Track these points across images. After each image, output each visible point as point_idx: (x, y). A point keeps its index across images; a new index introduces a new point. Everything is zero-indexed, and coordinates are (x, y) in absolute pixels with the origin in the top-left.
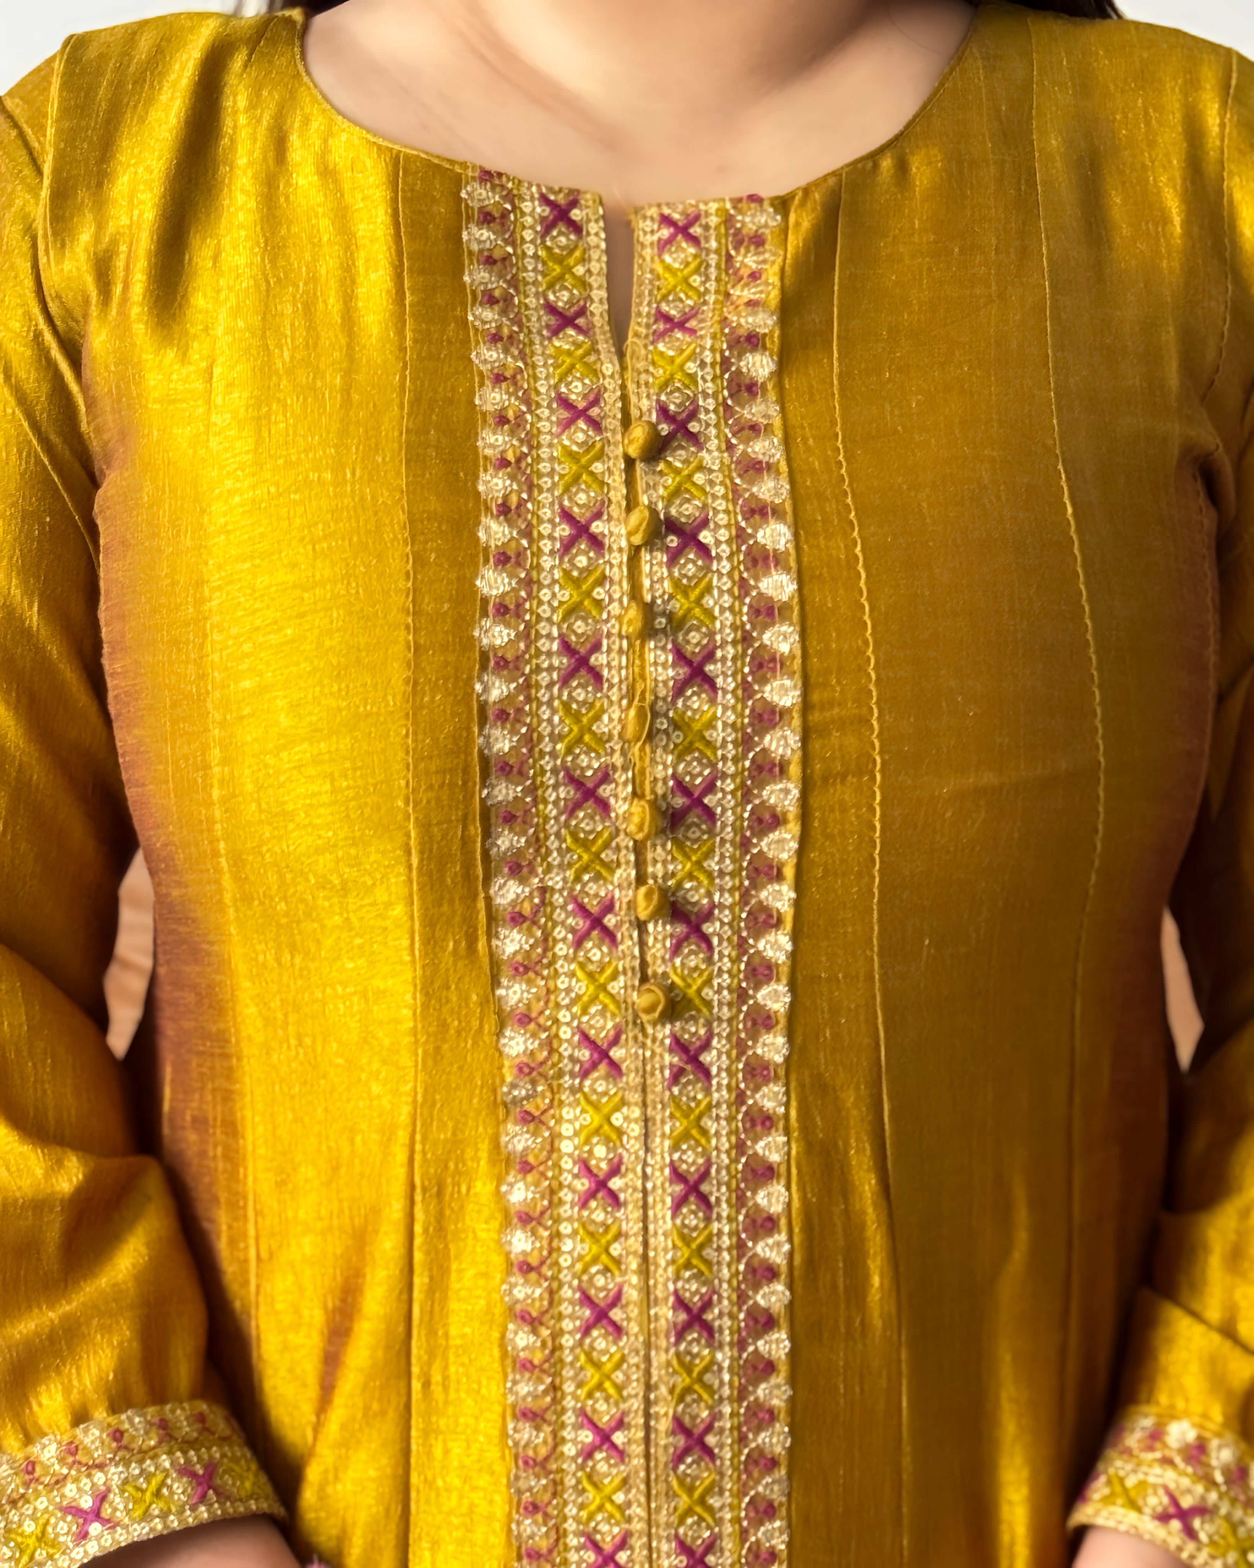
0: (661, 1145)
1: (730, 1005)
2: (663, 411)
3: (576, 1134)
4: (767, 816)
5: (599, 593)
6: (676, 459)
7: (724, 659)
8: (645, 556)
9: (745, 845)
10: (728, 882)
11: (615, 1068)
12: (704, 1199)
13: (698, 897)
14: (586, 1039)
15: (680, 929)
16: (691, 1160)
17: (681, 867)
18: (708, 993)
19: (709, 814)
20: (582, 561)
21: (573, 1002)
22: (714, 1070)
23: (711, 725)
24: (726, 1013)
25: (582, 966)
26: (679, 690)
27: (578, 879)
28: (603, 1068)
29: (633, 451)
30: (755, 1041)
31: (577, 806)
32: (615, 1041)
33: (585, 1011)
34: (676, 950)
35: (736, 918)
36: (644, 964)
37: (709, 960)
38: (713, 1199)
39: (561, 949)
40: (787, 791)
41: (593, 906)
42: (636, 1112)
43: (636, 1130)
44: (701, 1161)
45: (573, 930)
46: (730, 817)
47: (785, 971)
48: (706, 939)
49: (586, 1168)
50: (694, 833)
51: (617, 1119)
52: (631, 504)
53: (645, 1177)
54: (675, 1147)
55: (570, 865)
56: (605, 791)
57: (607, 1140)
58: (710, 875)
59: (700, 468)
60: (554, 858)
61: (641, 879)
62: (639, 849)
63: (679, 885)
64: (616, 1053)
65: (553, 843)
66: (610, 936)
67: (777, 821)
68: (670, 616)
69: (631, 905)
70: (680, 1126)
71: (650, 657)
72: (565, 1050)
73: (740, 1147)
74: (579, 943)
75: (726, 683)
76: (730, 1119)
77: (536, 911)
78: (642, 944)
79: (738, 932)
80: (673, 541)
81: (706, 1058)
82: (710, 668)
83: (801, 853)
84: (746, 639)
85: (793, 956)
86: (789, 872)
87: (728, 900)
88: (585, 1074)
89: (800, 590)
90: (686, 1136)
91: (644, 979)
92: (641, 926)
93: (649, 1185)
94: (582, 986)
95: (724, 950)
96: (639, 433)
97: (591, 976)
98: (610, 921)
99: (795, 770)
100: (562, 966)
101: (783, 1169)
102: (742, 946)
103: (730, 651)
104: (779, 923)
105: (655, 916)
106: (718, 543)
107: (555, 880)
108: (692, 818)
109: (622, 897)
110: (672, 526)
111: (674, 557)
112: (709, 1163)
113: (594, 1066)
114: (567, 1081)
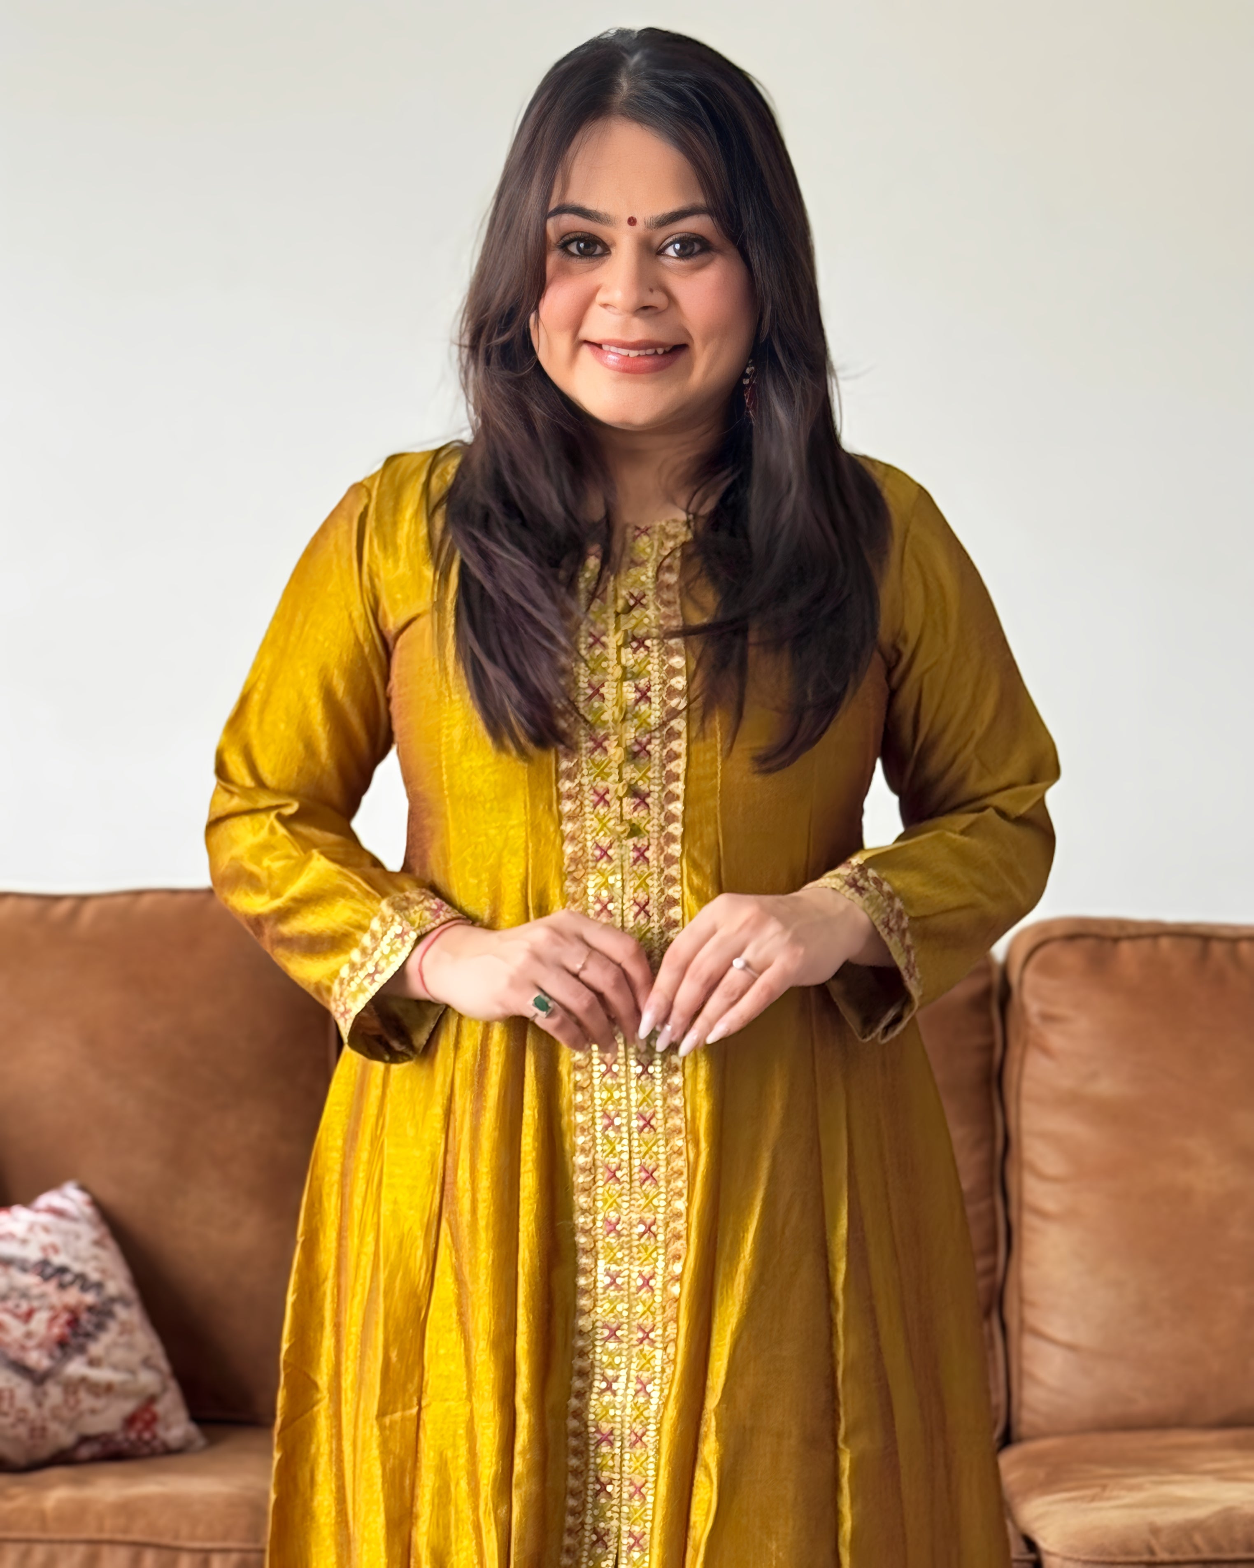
0: (629, 891)
1: (658, 832)
2: (632, 595)
3: (595, 886)
4: (673, 755)
5: (604, 664)
6: (636, 613)
7: (655, 691)
8: (623, 650)
9: (664, 766)
10: (657, 781)
11: (610, 860)
12: (647, 913)
13: (643, 786)
14: (598, 847)
15: (637, 801)
16: (642, 897)
17: (637, 775)
18: (648, 827)
19: (649, 753)
20: (597, 652)
21: (592, 832)
22: (651, 859)
23: (649, 716)
24: (656, 835)
25: (596, 816)
26: (637, 701)
27: (594, 780)
28: (605, 858)
29: (619, 610)
30: (668, 847)
31: (595, 749)
32: (610, 847)
33: (597, 835)
34: (635, 809)
35: (660, 797)
36: (621, 815)
37: (649, 813)
38: (651, 914)
39: (588, 809)
40: (680, 745)
41: (601, 791)
42: (619, 877)
43: (619, 884)
44: (646, 897)
45: (592, 801)
46: (657, 755)
47: (681, 818)
48: (647, 805)
49: (598, 900)
50: (642, 761)
51: (611, 880)
52: (617, 629)
53: (623, 904)
54: (635, 891)
55: (591, 774)
56: (606, 744)
57: (607, 888)
58: (649, 778)
59: (647, 616)
60: (585, 772)
61: (620, 780)
62: (620, 767)
63: (636, 782)
64: (610, 852)
65: (584, 765)
66: (607, 803)
67: (677, 756)
68: (633, 673)
69: (616, 791)
70: (637, 882)
71: (625, 689)
72: (590, 851)
73: (662, 891)
74: (595, 807)
75: (656, 700)
76: (659, 879)
77: (577, 793)
78: (621, 805)
79: (660, 802)
80: (635, 644)
81: (647, 854)
82: (649, 694)
83: (687, 769)
84: (664, 683)
85: (684, 812)
86: (682, 777)
87: (657, 788)
88: (598, 860)
89: (686, 663)
90: (640, 886)
91: (622, 820)
92: (620, 799)
93: (624, 908)
94: (596, 824)
95: (655, 810)
96: (621, 603)
97: (600, 821)
98: (608, 797)
99: (684, 735)
100: (588, 816)
101: (680, 901)
102: (662, 808)
103: (658, 687)
104: (677, 798)
105: (626, 795)
106: (653, 645)
107: (585, 781)
108: (642, 754)
109: (612, 787)
110: (634, 639)
111: (635, 651)
112: (649, 899)
113: (601, 857)
114: (591, 864)
